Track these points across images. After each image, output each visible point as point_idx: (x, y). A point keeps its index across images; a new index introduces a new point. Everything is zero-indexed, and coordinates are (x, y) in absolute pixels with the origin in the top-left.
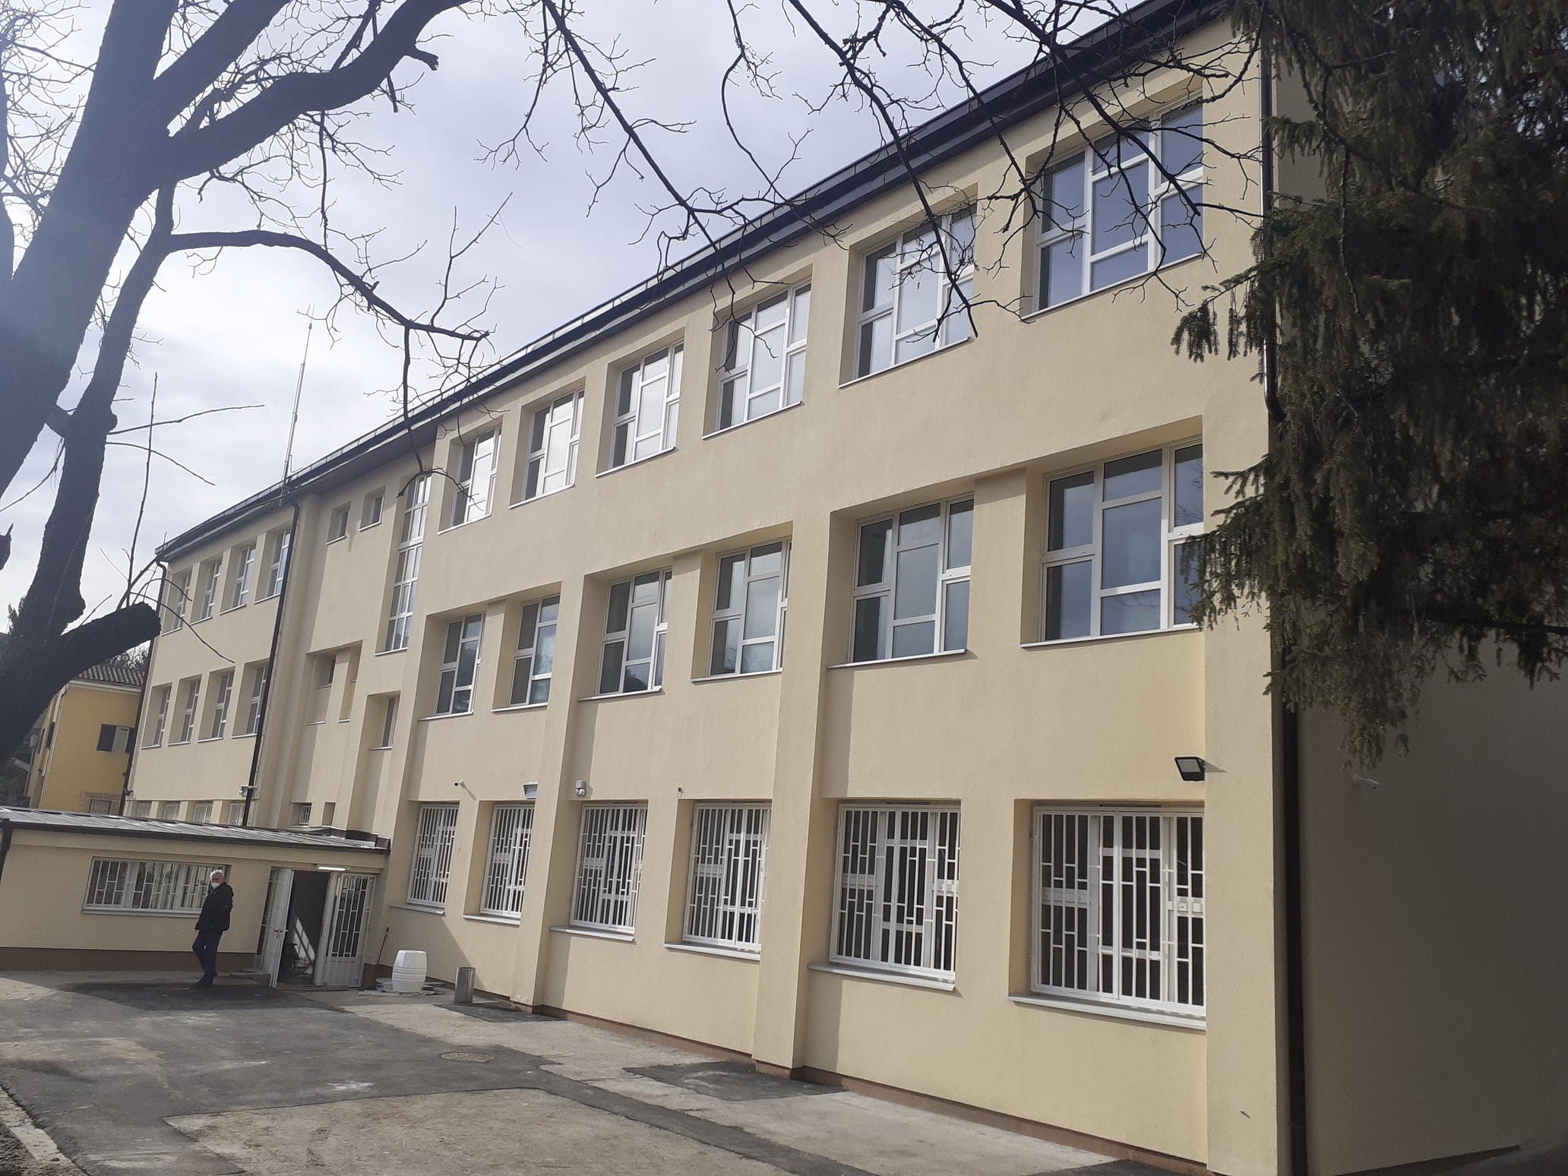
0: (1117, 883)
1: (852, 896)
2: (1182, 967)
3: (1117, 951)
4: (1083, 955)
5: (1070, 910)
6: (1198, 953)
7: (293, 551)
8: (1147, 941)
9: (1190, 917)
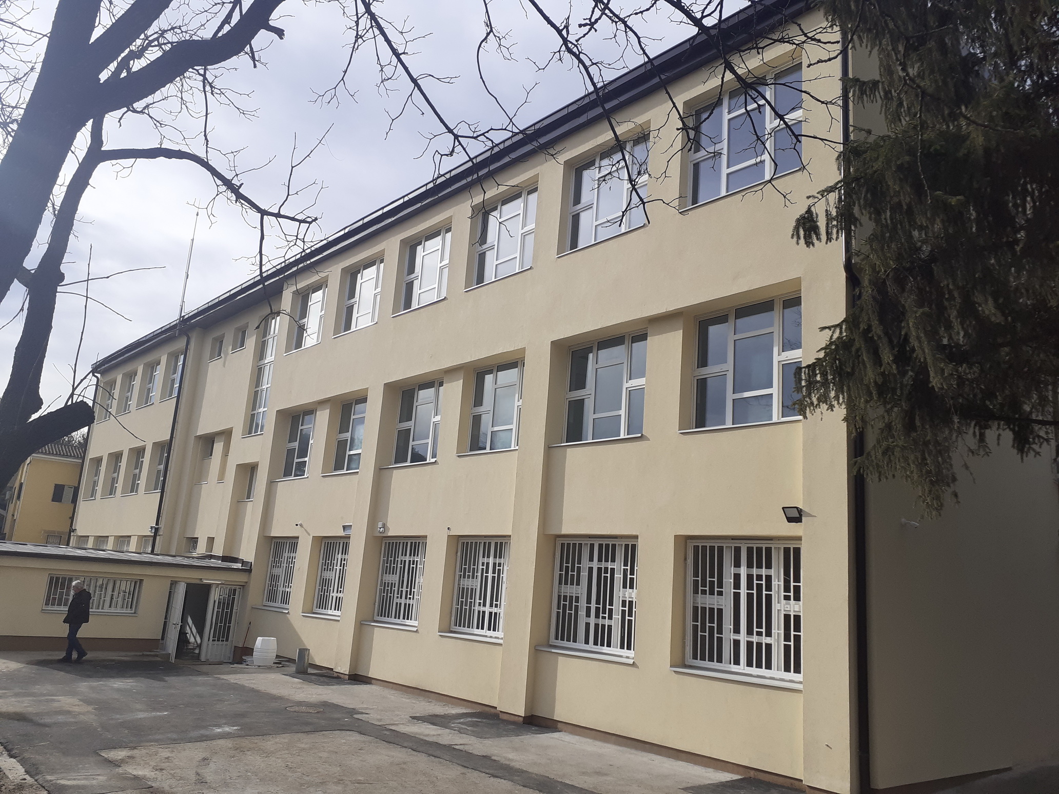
0: (743, 591)
1: (565, 600)
2: (787, 648)
3: (743, 637)
4: (720, 640)
5: (712, 610)
6: (797, 639)
7: (186, 366)
8: (764, 630)
9: (792, 614)
